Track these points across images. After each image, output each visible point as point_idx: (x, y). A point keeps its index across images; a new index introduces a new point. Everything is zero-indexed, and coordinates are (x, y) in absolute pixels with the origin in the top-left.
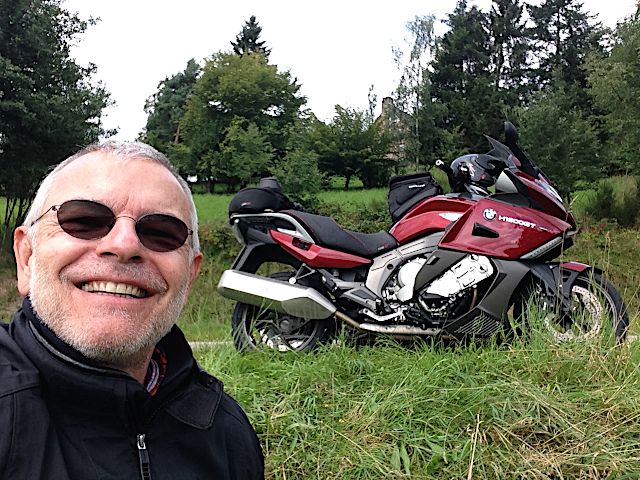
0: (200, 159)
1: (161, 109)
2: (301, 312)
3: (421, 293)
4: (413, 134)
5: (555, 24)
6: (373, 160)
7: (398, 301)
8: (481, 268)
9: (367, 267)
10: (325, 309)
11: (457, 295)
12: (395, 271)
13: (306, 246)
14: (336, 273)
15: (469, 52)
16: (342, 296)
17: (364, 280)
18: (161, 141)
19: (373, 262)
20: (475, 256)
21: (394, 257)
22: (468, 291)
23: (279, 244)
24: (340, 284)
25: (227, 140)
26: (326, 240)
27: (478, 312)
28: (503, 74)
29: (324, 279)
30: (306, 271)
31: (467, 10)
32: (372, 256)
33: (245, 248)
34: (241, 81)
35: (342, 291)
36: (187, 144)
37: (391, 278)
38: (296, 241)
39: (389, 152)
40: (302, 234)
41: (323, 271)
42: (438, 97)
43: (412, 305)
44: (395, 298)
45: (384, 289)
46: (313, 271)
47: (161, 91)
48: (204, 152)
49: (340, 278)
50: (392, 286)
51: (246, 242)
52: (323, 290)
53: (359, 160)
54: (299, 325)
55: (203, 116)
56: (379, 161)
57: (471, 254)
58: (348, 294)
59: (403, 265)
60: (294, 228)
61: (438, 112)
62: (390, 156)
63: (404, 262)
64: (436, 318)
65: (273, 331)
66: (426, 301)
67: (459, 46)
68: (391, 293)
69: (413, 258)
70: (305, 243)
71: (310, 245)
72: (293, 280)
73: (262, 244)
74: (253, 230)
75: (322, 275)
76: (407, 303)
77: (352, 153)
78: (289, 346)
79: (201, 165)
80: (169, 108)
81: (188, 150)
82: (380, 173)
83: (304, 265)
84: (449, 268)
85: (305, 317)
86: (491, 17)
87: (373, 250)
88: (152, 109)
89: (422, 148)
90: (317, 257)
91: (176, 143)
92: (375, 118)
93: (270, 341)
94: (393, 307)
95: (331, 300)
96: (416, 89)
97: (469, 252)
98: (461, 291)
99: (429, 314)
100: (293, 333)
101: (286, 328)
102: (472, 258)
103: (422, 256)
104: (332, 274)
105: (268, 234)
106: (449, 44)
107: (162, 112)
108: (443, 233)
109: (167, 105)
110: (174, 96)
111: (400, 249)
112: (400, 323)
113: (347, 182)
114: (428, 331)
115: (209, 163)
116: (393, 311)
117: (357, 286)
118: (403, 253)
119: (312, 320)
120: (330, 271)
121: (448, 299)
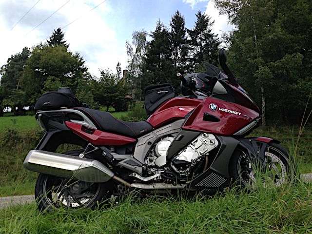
0: (30, 97)
1: (9, 72)
2: (89, 178)
3: (173, 160)
4: (138, 86)
5: (200, 38)
6: (120, 98)
7: (156, 166)
8: (211, 142)
9: (133, 145)
10: (106, 175)
11: (196, 161)
12: (153, 146)
13: (91, 131)
14: (112, 149)
15: (163, 49)
16: (118, 165)
17: (132, 153)
18: (9, 88)
19: (137, 141)
20: (206, 135)
21: (152, 136)
22: (203, 157)
23: (72, 131)
24: (116, 156)
25: (45, 87)
26: (105, 126)
27: (211, 171)
28: (178, 60)
29: (105, 153)
30: (91, 148)
31: (161, 31)
32: (137, 137)
33: (47, 134)
34: (52, 59)
35: (117, 161)
36: (23, 90)
37: (150, 151)
38: (84, 128)
39: (127, 95)
40: (88, 123)
41: (103, 148)
42: (149, 69)
43: (166, 169)
44: (154, 164)
45: (146, 158)
46: (97, 148)
47: (9, 63)
48: (33, 94)
49: (115, 152)
50: (151, 156)
51: (48, 130)
52: (104, 161)
53: (113, 98)
54: (86, 187)
55: (32, 76)
56: (123, 98)
57: (203, 133)
58: (121, 163)
59: (157, 142)
60: (82, 119)
61: (150, 76)
62: (128, 96)
63: (159, 140)
64: (184, 177)
65: (67, 193)
66: (176, 166)
67: (158, 47)
68: (151, 161)
69: (164, 137)
70: (90, 129)
71: (94, 130)
72: (82, 155)
73: (58, 131)
74: (53, 121)
75: (102, 151)
76: (162, 167)
77: (109, 95)
78: (79, 203)
79: (31, 100)
80: (13, 72)
81: (24, 93)
82: (123, 105)
83: (90, 144)
84: (190, 143)
85: (91, 181)
86: (172, 35)
87: (137, 132)
88: (4, 72)
89: (142, 93)
90: (99, 138)
91: (17, 90)
92: (120, 79)
93: (65, 200)
94: (152, 170)
95: (109, 168)
96: (139, 66)
97: (202, 131)
98: (199, 158)
99: (178, 174)
100: (82, 193)
101: (77, 190)
102: (204, 135)
103: (170, 135)
104: (110, 150)
105: (64, 124)
106: (154, 46)
107: (10, 74)
108: (183, 120)
109: (12, 70)
110: (16, 66)
111: (155, 131)
112: (158, 181)
113: (108, 109)
114: (178, 186)
115: (35, 99)
116: (153, 174)
117: (127, 157)
118: (158, 134)
119: (95, 183)
120: (108, 147)
121: (190, 163)
